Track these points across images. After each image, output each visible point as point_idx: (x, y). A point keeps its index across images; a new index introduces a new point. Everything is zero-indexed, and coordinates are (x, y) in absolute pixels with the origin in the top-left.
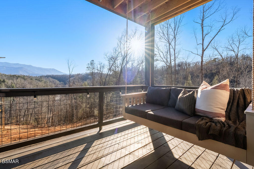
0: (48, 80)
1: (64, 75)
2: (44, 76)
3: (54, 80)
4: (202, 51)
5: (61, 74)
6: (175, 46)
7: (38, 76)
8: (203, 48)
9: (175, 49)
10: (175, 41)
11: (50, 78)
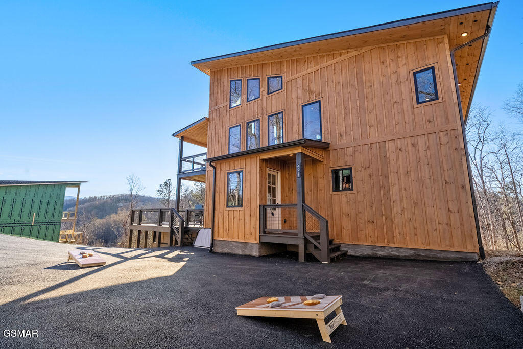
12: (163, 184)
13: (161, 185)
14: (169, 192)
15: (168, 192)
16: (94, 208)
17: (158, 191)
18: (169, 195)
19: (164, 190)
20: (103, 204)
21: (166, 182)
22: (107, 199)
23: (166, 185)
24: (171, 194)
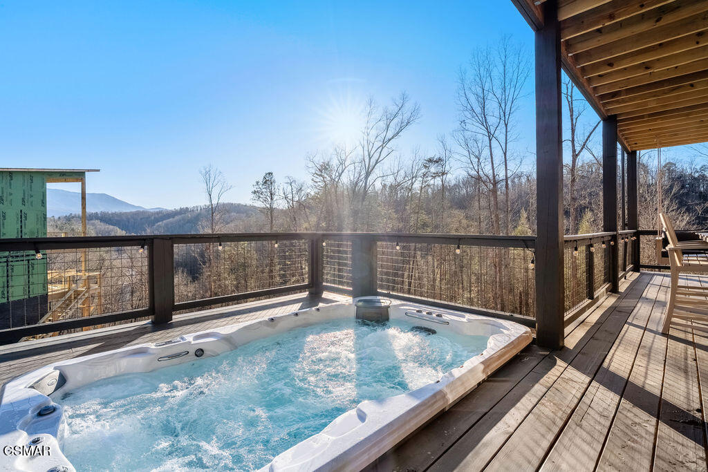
0: (92, 227)
1: (139, 211)
2: (75, 215)
3: (111, 227)
4: (573, 156)
5: (129, 211)
6: (506, 143)
7: (56, 217)
8: (574, 151)
9: (506, 149)
10: (506, 132)
11: (97, 222)
12: (261, 180)
13: (257, 183)
14: (271, 194)
15: (269, 194)
16: (187, 223)
17: (255, 192)
18: (272, 199)
19: (264, 190)
20: (197, 216)
21: (265, 178)
22: (201, 209)
23: (265, 182)
24: (275, 198)
